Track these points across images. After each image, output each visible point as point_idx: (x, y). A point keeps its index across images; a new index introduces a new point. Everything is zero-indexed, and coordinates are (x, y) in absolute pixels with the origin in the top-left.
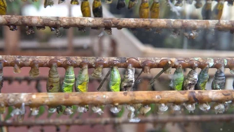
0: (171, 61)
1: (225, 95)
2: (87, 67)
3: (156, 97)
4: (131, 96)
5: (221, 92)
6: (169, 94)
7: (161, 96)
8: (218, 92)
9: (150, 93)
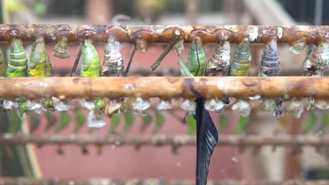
0: (181, 31)
1: (247, 85)
2: (41, 39)
3: (127, 86)
4: (84, 83)
5: (240, 80)
6: (149, 81)
7: (134, 85)
8: (235, 80)
9: (117, 80)
